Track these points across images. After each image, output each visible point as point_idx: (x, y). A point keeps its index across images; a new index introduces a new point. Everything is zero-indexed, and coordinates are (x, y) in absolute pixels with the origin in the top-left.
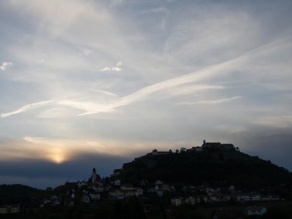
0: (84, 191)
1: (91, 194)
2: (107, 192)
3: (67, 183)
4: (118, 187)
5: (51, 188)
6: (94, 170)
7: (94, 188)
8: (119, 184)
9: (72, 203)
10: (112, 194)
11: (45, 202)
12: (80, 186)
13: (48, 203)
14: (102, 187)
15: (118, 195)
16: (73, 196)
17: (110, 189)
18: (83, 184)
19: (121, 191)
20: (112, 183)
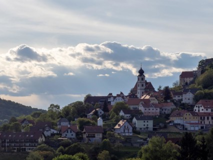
0: (122, 113)
1: (134, 120)
2: (167, 116)
3: (89, 99)
4: (189, 108)
5: (58, 107)
6: (141, 72)
7: (141, 108)
8: (191, 102)
9: (99, 136)
10: (177, 120)
11: (47, 133)
12: (113, 104)
13: (53, 135)
14: (155, 106)
15: (188, 122)
16: (100, 122)
17: (173, 110)
18: (120, 100)
19: (194, 114)
20: (177, 98)
